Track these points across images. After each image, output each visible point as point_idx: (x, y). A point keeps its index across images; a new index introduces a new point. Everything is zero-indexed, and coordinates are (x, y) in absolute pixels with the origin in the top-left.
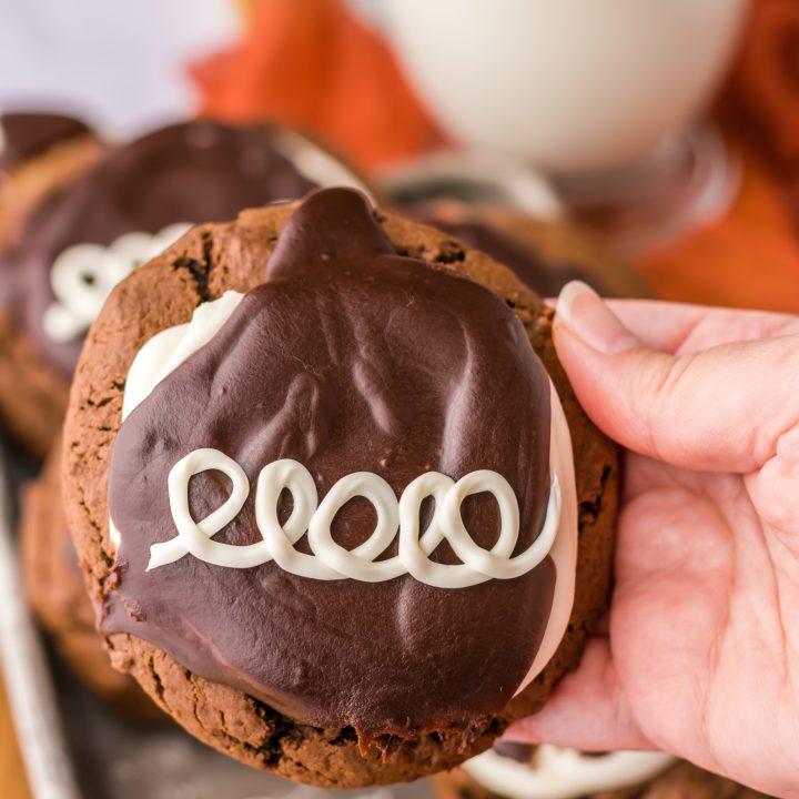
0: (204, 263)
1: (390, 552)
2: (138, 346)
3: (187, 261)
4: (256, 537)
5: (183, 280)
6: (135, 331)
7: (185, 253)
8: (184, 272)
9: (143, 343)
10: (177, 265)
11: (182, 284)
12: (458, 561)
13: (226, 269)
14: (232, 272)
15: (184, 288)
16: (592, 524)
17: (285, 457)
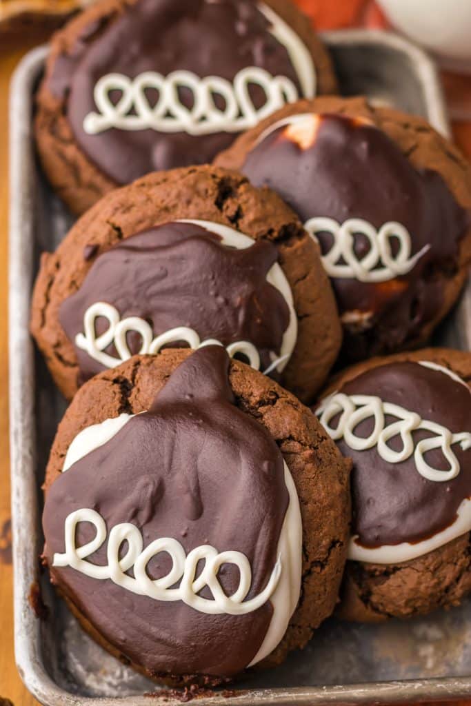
0: (131, 382)
1: (176, 585)
2: (81, 428)
3: (121, 380)
4: (105, 563)
5: (114, 393)
6: (82, 419)
7: (123, 373)
8: (117, 388)
9: (85, 427)
10: (116, 381)
11: (113, 395)
12: (212, 599)
13: (139, 390)
14: (141, 393)
15: (114, 398)
16: (318, 573)
17: (129, 522)
